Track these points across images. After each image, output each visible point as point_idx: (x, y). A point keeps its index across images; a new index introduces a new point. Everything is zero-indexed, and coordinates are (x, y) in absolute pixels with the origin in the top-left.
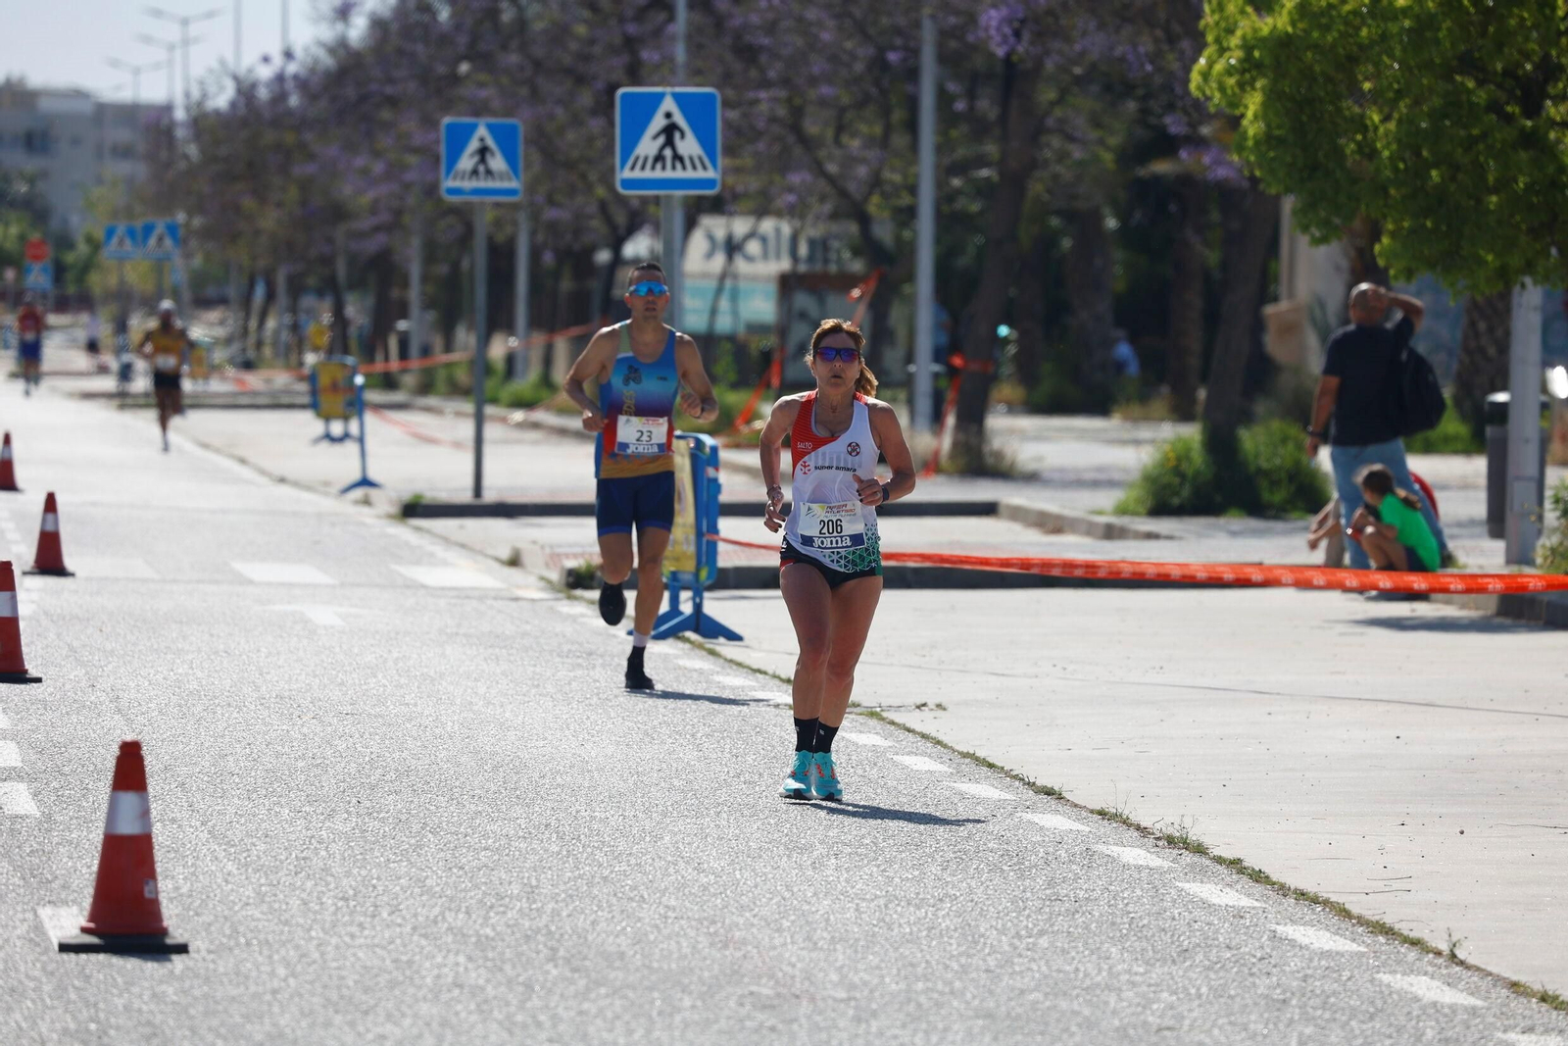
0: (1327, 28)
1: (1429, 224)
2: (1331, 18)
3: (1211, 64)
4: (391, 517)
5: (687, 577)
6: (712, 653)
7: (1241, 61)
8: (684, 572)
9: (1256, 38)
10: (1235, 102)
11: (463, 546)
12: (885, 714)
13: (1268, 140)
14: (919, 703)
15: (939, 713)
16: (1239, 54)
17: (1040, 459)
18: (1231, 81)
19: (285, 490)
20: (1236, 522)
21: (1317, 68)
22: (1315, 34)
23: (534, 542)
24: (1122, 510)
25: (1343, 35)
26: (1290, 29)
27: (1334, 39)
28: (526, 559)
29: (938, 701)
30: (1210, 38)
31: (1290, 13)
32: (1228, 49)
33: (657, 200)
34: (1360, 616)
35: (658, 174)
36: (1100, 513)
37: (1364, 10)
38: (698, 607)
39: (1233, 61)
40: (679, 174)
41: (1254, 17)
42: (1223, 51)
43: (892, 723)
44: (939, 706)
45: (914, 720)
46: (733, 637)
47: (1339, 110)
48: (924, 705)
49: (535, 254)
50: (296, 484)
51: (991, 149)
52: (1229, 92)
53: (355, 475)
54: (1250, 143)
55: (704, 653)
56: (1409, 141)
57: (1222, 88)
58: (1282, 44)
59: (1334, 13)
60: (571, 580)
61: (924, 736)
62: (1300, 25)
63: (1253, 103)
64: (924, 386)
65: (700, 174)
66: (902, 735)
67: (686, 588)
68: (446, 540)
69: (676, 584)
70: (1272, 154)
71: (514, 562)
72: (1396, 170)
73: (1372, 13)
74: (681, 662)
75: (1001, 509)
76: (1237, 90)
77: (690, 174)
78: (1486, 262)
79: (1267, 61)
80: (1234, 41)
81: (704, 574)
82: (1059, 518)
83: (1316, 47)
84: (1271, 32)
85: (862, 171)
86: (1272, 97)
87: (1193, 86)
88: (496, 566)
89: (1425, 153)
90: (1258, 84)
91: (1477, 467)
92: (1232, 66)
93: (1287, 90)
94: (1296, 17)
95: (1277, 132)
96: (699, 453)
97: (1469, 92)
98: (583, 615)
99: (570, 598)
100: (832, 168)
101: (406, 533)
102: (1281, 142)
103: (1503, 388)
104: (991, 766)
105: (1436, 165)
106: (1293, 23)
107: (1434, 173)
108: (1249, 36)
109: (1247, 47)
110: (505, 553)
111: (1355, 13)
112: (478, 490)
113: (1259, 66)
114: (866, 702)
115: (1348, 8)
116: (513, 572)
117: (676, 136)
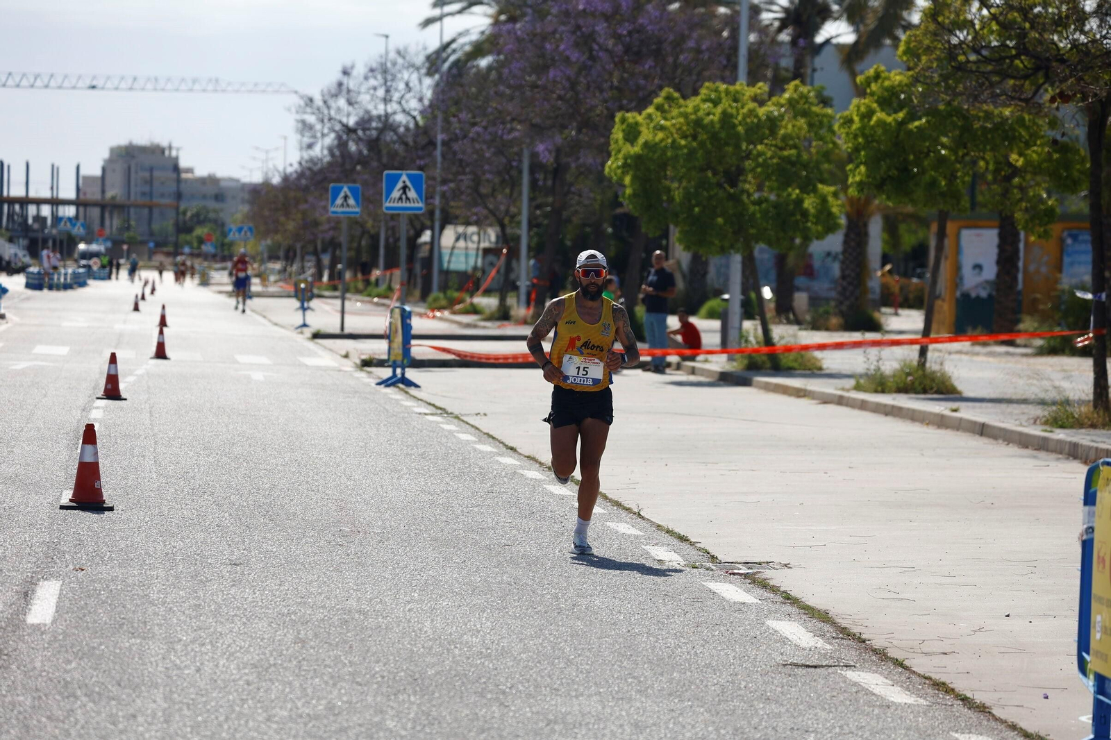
0: (654, 152)
1: (694, 229)
2: (656, 148)
3: (612, 163)
4: (309, 339)
5: (399, 363)
6: (407, 393)
7: (623, 163)
8: (397, 360)
9: (629, 155)
10: (622, 180)
11: (331, 350)
12: (462, 418)
13: (634, 195)
14: (477, 413)
15: (484, 417)
16: (623, 161)
18: (619, 171)
19: (276, 328)
21: (652, 167)
22: (651, 154)
23: (355, 349)
25: (661, 155)
26: (641, 152)
27: (658, 156)
28: (351, 355)
29: (485, 412)
30: (613, 153)
31: (641, 145)
32: (619, 158)
33: (399, 215)
35: (400, 205)
37: (669, 146)
38: (403, 374)
39: (620, 163)
40: (408, 205)
41: (629, 146)
42: (617, 159)
43: (463, 421)
44: (485, 415)
45: (471, 420)
46: (417, 386)
47: (660, 182)
48: (479, 414)
49: (387, 240)
50: (282, 327)
51: (550, 199)
52: (619, 174)
53: (301, 322)
54: (627, 196)
55: (404, 393)
56: (687, 196)
57: (616, 174)
58: (638, 158)
59: (657, 146)
60: (363, 363)
61: (472, 426)
62: (645, 151)
63: (627, 180)
64: (523, 290)
65: (416, 205)
66: (463, 425)
67: (399, 367)
68: (325, 348)
70: (635, 201)
71: (346, 356)
72: (682, 207)
73: (672, 147)
74: (391, 396)
76: (621, 174)
77: (412, 205)
78: (715, 244)
79: (633, 164)
80: (620, 156)
81: (405, 361)
83: (651, 159)
84: (634, 153)
85: (502, 208)
86: (635, 178)
87: (605, 173)
88: (339, 357)
89: (693, 201)
90: (630, 172)
91: (716, 324)
92: (620, 165)
97: (710, 177)
98: (362, 377)
99: (362, 370)
100: (491, 206)
101: (311, 345)
103: (726, 293)
104: (493, 438)
105: (697, 206)
106: (642, 149)
107: (696, 209)
108: (627, 153)
109: (625, 158)
110: (344, 353)
111: (666, 146)
112: (342, 328)
113: (629, 166)
114: (456, 412)
115: (663, 144)
116: (345, 360)
117: (407, 190)
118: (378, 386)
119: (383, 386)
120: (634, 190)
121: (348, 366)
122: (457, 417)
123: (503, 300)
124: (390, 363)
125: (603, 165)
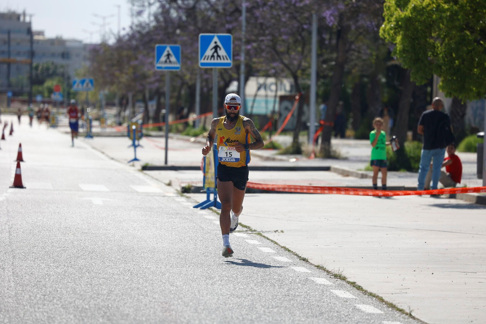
0: (422, 15)
1: (455, 78)
2: (424, 12)
3: (386, 26)
4: (139, 170)
5: (212, 190)
7: (395, 25)
8: (211, 188)
9: (400, 18)
10: (394, 39)
11: (157, 179)
12: (264, 234)
13: (404, 51)
14: (275, 230)
15: (281, 234)
16: (394, 23)
17: (348, 153)
18: (392, 32)
19: (112, 162)
20: (402, 173)
21: (419, 28)
22: (419, 17)
23: (176, 178)
24: (367, 169)
25: (428, 17)
26: (410, 15)
27: (425, 19)
28: (173, 184)
29: (281, 230)
30: (386, 18)
31: (410, 10)
32: (391, 21)
33: (211, 69)
34: (432, 203)
36: (360, 170)
37: (434, 9)
39: (392, 25)
41: (400, 11)
42: (389, 22)
43: (264, 237)
44: (282, 232)
45: (271, 236)
47: (426, 41)
48: (277, 231)
49: (201, 89)
51: (334, 55)
52: (391, 35)
53: (133, 157)
54: (398, 52)
55: (215, 214)
56: (449, 51)
57: (389, 34)
58: (408, 20)
59: (425, 10)
60: (183, 190)
61: (272, 241)
62: (414, 14)
63: (398, 39)
64: (312, 129)
65: (226, 61)
66: (265, 240)
67: (212, 193)
69: (209, 191)
70: (404, 55)
71: (169, 184)
72: (444, 60)
73: (437, 10)
74: (206, 217)
75: (332, 169)
76: (393, 34)
78: (473, 90)
79: (403, 26)
80: (393, 19)
82: (348, 172)
83: (419, 21)
84: (405, 17)
85: (296, 63)
86: (405, 37)
87: (380, 34)
88: (163, 185)
89: (454, 55)
90: (401, 33)
91: (473, 157)
92: (392, 27)
93: (410, 35)
94: (412, 11)
95: (406, 48)
96: (216, 150)
97: (468, 35)
98: (183, 202)
99: (182, 196)
100: (286, 62)
101: (141, 175)
102: (408, 51)
103: (482, 131)
104: (289, 251)
105: (458, 59)
106: (411, 13)
107: (457, 62)
108: (398, 17)
109: (397, 21)
110: (168, 182)
111: (432, 10)
112: (166, 162)
113: (400, 27)
114: (259, 230)
115: (429, 8)
116: (168, 188)
117: (218, 49)
118: (196, 209)
119: (199, 208)
120: (404, 46)
121: (171, 192)
122: (259, 234)
123: (296, 138)
124: (205, 190)
125: (379, 26)
